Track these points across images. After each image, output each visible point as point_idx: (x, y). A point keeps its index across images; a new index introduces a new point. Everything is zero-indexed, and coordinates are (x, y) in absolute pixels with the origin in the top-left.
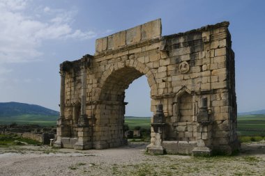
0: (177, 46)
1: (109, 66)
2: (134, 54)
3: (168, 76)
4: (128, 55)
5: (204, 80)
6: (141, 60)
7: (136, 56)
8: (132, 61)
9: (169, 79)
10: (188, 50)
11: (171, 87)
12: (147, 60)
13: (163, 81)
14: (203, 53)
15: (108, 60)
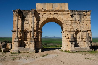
0: (75, 14)
1: (44, 16)
2: (57, 14)
3: (72, 24)
4: (55, 14)
5: (84, 27)
6: (61, 16)
7: (58, 15)
8: (56, 16)
9: (72, 25)
10: (79, 17)
11: (73, 28)
12: (63, 17)
13: (70, 26)
14: (84, 18)
15: (44, 13)
